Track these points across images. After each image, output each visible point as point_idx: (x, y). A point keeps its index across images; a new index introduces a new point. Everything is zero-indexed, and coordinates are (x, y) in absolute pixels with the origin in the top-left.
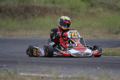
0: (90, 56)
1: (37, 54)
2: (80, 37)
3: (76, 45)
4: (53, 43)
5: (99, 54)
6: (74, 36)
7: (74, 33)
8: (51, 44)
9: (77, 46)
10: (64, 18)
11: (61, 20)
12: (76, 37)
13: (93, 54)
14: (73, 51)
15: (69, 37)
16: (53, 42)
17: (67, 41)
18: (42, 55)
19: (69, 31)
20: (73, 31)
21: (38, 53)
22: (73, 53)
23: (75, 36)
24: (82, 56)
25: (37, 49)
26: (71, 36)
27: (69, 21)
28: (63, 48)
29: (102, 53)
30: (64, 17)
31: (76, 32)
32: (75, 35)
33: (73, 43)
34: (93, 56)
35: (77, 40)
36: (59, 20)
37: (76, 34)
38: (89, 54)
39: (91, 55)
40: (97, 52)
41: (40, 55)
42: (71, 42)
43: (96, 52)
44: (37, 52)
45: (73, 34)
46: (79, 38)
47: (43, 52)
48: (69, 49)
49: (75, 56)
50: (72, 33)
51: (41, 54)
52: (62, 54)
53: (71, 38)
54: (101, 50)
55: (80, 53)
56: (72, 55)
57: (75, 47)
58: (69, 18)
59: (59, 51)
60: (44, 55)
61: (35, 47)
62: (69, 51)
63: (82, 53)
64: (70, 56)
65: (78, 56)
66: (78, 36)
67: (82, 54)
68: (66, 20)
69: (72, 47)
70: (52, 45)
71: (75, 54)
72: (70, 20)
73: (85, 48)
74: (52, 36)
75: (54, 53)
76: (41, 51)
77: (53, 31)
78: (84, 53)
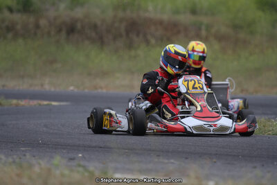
0: (228, 132)
1: (111, 126)
2: (206, 91)
3: (199, 109)
4: (147, 104)
5: (249, 130)
6: (194, 88)
7: (193, 82)
8: (141, 105)
9: (201, 111)
10: (173, 48)
12: (199, 91)
13: (235, 129)
14: (190, 122)
15: (183, 90)
16: (147, 102)
18: (123, 129)
19: (183, 78)
20: (193, 77)
21: (114, 124)
22: (191, 125)
23: (197, 88)
24: (212, 133)
25: (111, 115)
26: (188, 89)
27: (183, 56)
28: (170, 115)
29: (255, 127)
30: (172, 45)
31: (198, 80)
32: (197, 85)
33: (191, 104)
34: (237, 134)
35: (200, 98)
36: (163, 53)
37: (199, 83)
38: (227, 128)
39: (232, 130)
40: (244, 126)
41: (118, 129)
42: (186, 103)
43: (242, 124)
44: (111, 122)
45: (191, 84)
46: (205, 93)
47: (124, 123)
48: (183, 117)
49: (195, 132)
50: (188, 81)
51: (120, 127)
52: (166, 126)
53: (187, 93)
54: (254, 121)
55: (206, 126)
56: (189, 130)
57: (197, 114)
58: (184, 50)
59: (159, 122)
60: (126, 128)
61: (107, 111)
62: (183, 120)
63: (211, 126)
64: (185, 133)
65: (201, 134)
66: (202, 89)
67: (212, 129)
68: (177, 53)
69: (189, 113)
70: (144, 107)
71: (196, 128)
72: (185, 53)
73: (217, 115)
75: (149, 125)
76: (120, 119)
77: (147, 79)
78: (215, 125)
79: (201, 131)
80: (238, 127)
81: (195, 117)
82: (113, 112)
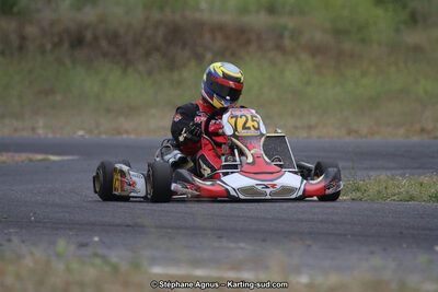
0: (294, 196)
1: (123, 189)
2: (264, 132)
3: (250, 160)
4: (174, 155)
5: (328, 192)
6: (244, 127)
7: (244, 118)
8: (169, 156)
9: (253, 163)
10: (221, 68)
11: (210, 74)
12: (252, 132)
13: (304, 190)
14: (235, 181)
15: (229, 131)
16: (177, 152)
17: (225, 148)
18: (138, 195)
19: (229, 113)
20: (244, 112)
21: (126, 187)
22: (236, 186)
23: (249, 128)
24: (268, 197)
25: (123, 174)
26: (235, 129)
27: (237, 80)
28: (209, 171)
29: (339, 186)
30: (219, 64)
31: (252, 117)
32: (249, 124)
33: (242, 153)
35: (254, 142)
36: (205, 77)
37: (253, 121)
38: (291, 190)
39: (300, 193)
40: (323, 184)
41: (132, 194)
42: (236, 151)
43: (317, 183)
44: (122, 183)
45: (241, 122)
46: (262, 135)
47: (141, 185)
48: (226, 174)
49: (242, 197)
50: (236, 117)
51: (134, 191)
52: (198, 188)
53: (234, 135)
54: (337, 178)
55: (259, 187)
56: (233, 193)
57: (245, 168)
58: (238, 70)
59: (188, 181)
60: (143, 193)
61: (118, 166)
62: (224, 179)
63: (267, 187)
64: (227, 198)
65: (252, 198)
66: (258, 129)
67: (268, 191)
68: (226, 76)
69: (235, 167)
70: (171, 161)
71: (244, 190)
73: (278, 169)
74: (176, 130)
75: (174, 186)
76: (134, 179)
77: (181, 114)
78: (273, 186)
79: (252, 194)
80: (309, 188)
81: (244, 173)
82: (125, 168)
